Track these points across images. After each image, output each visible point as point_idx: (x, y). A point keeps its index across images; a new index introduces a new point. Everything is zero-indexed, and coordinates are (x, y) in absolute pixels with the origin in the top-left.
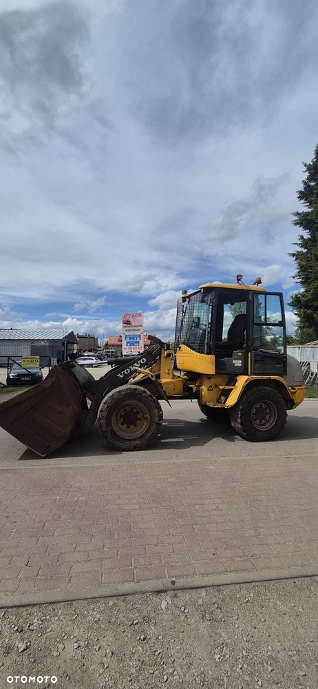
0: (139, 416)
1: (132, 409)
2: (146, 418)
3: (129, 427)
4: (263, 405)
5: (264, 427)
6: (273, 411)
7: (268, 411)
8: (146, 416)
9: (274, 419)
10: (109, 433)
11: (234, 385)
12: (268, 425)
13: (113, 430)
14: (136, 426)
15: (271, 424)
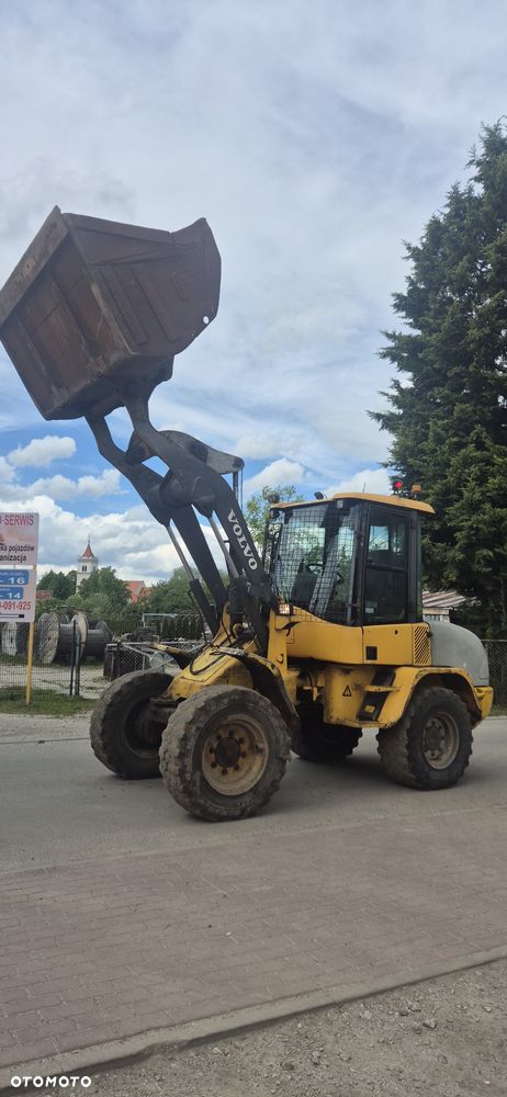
0: (244, 747)
1: (231, 734)
2: (261, 751)
3: (224, 772)
4: (436, 720)
5: (439, 763)
6: (451, 732)
7: (443, 732)
8: (261, 746)
9: (454, 747)
10: (198, 784)
11: (391, 685)
12: (444, 757)
13: (203, 779)
14: (237, 768)
15: (451, 755)
